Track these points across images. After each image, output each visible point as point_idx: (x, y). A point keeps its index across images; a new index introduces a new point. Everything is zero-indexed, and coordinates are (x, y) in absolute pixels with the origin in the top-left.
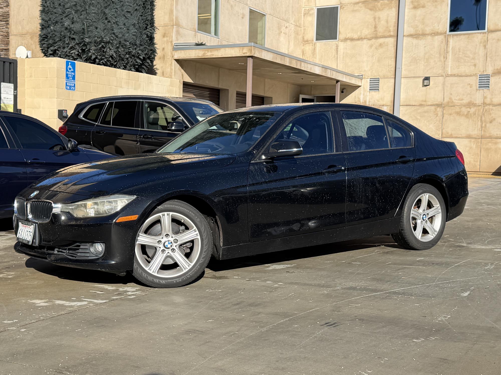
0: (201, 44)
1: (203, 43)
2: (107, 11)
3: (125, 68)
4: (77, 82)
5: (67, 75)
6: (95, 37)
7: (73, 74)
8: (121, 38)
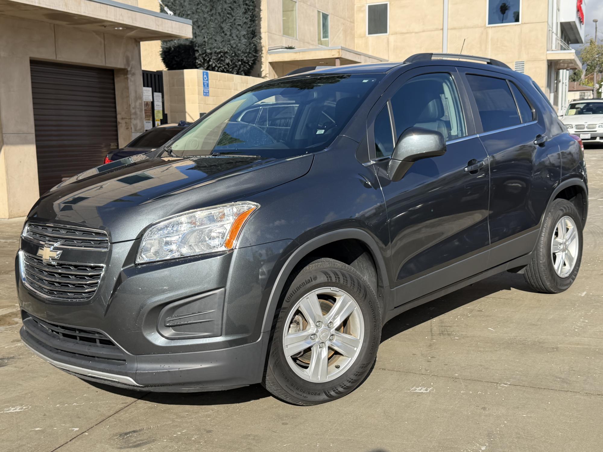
0: (291, 48)
1: (293, 47)
2: (223, 25)
3: (238, 74)
4: (211, 90)
5: (204, 83)
6: (214, 48)
7: (207, 82)
8: (235, 48)
